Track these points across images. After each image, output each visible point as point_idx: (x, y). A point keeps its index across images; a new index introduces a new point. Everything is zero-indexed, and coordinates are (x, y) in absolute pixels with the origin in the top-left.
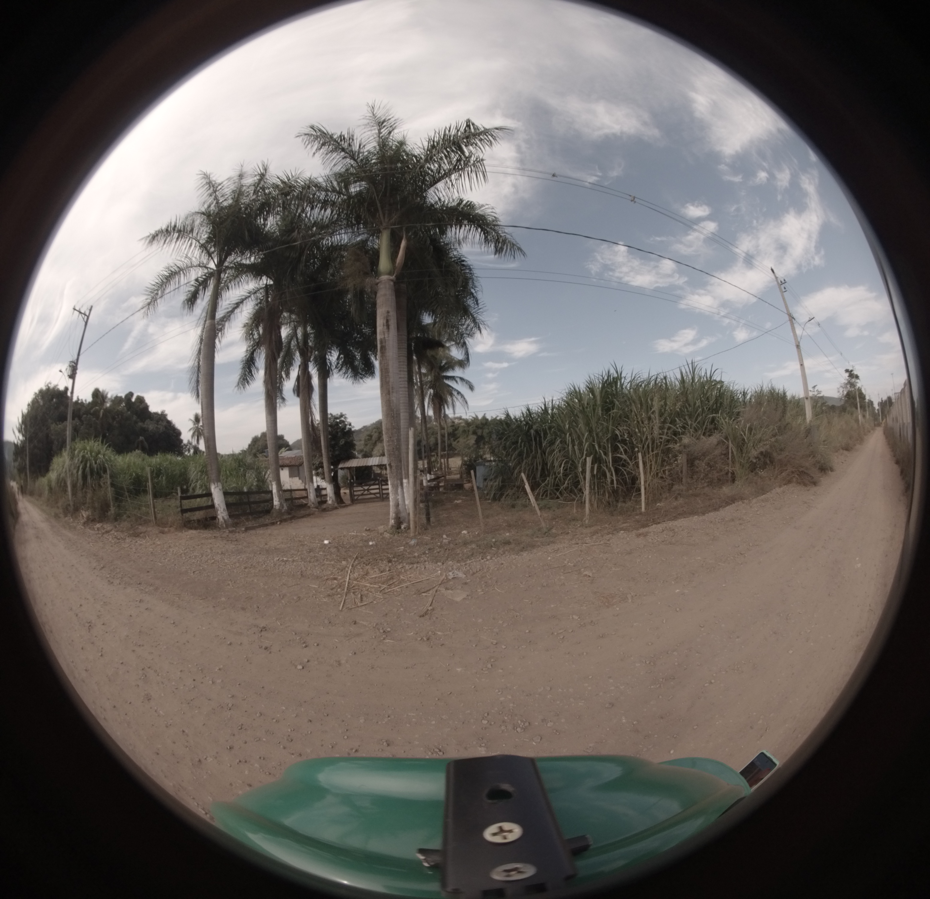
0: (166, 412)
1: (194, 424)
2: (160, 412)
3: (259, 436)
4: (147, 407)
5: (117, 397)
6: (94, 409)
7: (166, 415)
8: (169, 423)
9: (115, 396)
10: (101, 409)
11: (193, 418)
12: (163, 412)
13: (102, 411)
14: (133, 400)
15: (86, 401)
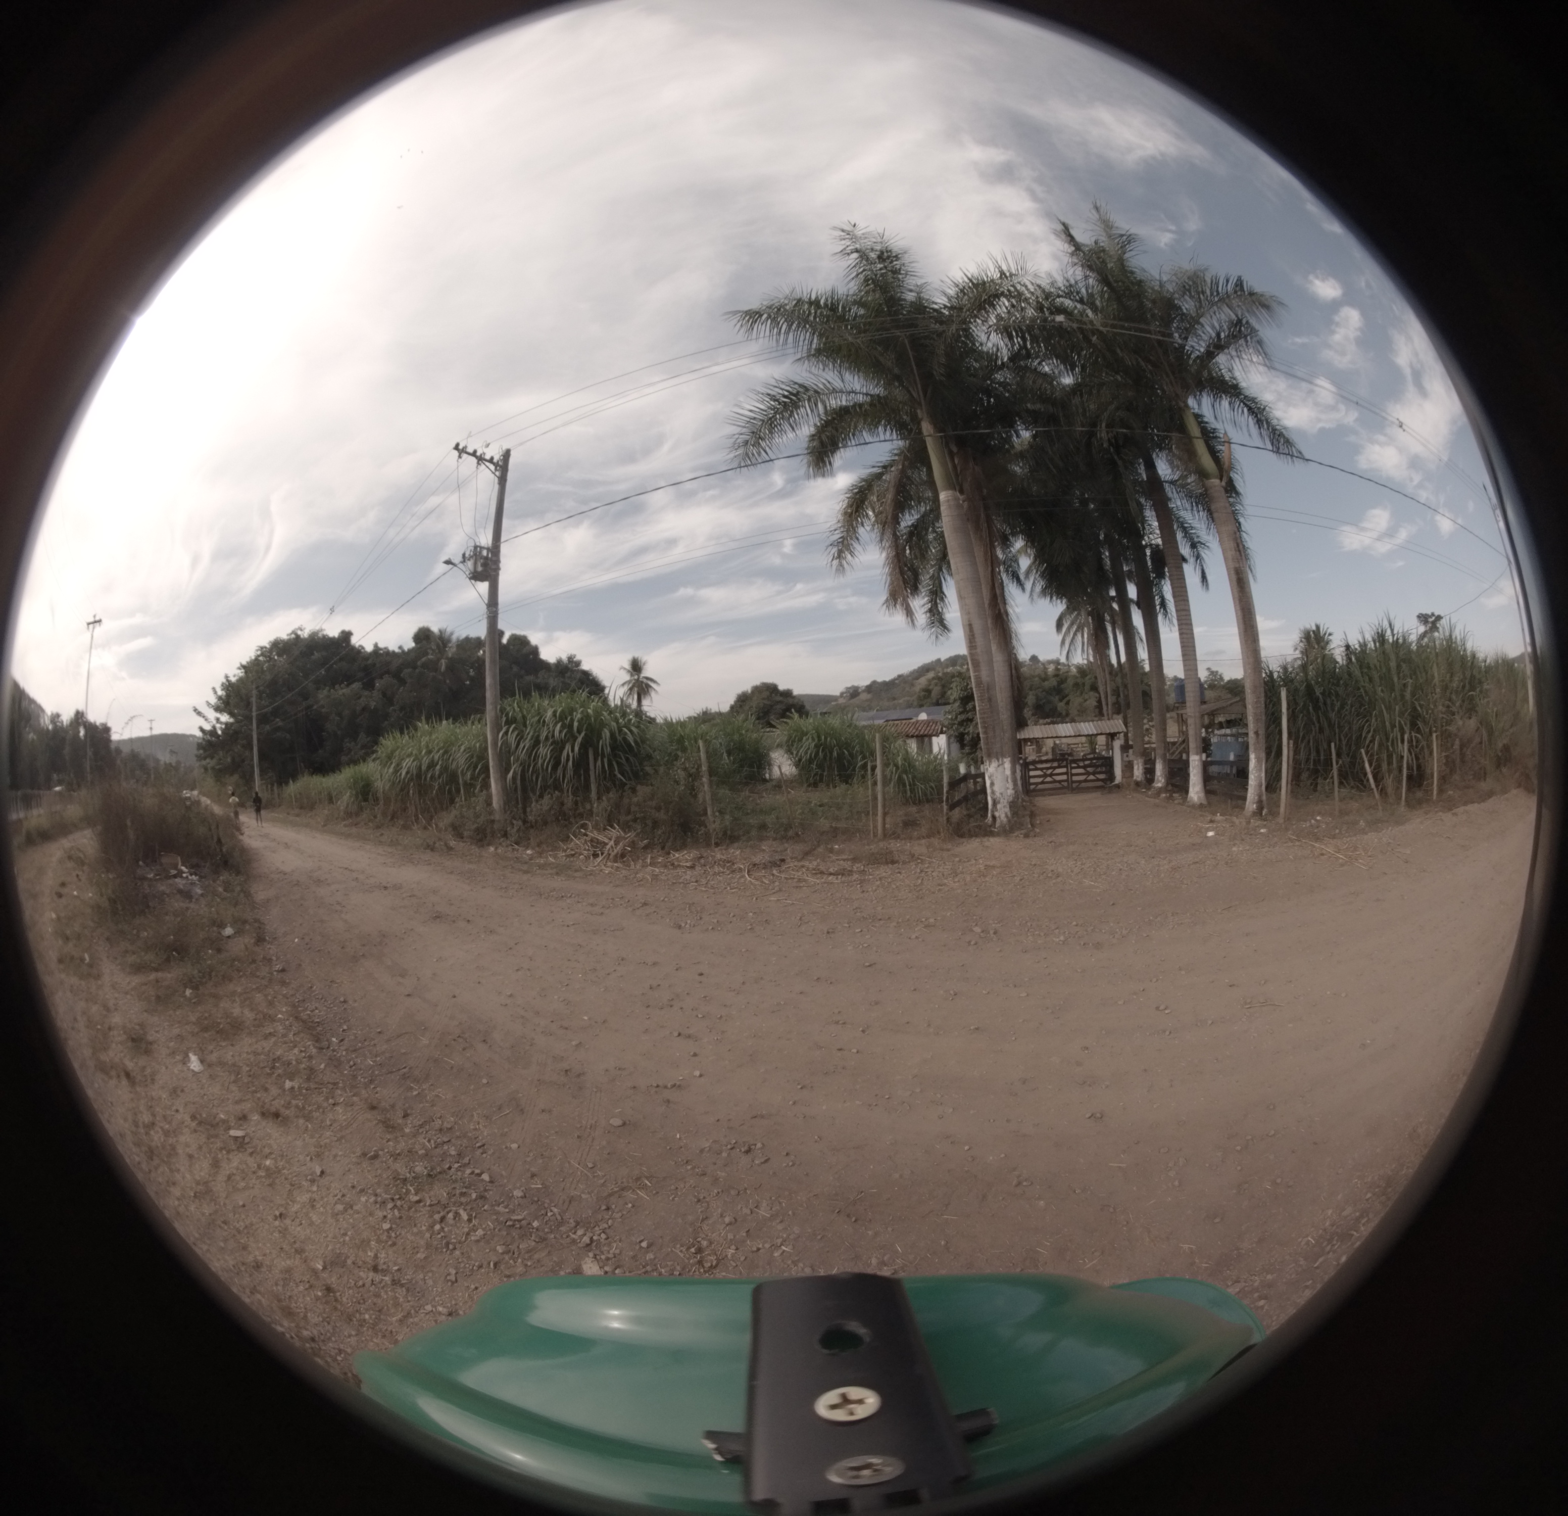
0: (577, 658)
1: (632, 675)
2: (564, 657)
3: (750, 691)
4: (535, 651)
5: (467, 639)
6: (424, 659)
7: (578, 663)
8: (586, 674)
9: (463, 636)
10: (439, 660)
11: (628, 666)
12: (570, 659)
13: (443, 663)
14: (505, 641)
15: (400, 647)
